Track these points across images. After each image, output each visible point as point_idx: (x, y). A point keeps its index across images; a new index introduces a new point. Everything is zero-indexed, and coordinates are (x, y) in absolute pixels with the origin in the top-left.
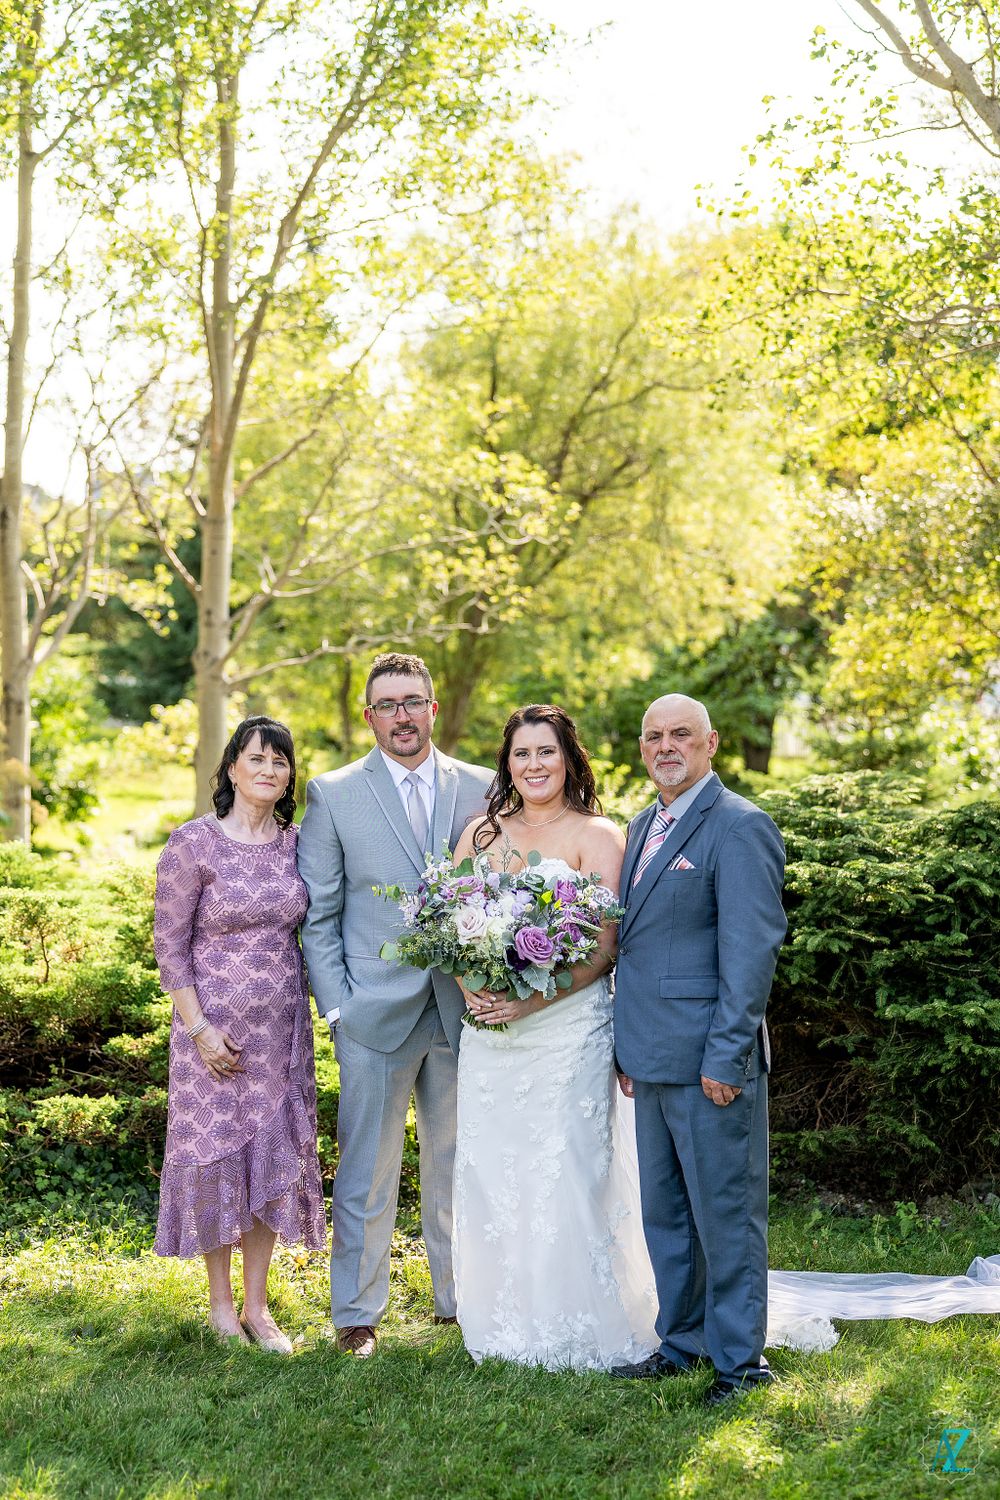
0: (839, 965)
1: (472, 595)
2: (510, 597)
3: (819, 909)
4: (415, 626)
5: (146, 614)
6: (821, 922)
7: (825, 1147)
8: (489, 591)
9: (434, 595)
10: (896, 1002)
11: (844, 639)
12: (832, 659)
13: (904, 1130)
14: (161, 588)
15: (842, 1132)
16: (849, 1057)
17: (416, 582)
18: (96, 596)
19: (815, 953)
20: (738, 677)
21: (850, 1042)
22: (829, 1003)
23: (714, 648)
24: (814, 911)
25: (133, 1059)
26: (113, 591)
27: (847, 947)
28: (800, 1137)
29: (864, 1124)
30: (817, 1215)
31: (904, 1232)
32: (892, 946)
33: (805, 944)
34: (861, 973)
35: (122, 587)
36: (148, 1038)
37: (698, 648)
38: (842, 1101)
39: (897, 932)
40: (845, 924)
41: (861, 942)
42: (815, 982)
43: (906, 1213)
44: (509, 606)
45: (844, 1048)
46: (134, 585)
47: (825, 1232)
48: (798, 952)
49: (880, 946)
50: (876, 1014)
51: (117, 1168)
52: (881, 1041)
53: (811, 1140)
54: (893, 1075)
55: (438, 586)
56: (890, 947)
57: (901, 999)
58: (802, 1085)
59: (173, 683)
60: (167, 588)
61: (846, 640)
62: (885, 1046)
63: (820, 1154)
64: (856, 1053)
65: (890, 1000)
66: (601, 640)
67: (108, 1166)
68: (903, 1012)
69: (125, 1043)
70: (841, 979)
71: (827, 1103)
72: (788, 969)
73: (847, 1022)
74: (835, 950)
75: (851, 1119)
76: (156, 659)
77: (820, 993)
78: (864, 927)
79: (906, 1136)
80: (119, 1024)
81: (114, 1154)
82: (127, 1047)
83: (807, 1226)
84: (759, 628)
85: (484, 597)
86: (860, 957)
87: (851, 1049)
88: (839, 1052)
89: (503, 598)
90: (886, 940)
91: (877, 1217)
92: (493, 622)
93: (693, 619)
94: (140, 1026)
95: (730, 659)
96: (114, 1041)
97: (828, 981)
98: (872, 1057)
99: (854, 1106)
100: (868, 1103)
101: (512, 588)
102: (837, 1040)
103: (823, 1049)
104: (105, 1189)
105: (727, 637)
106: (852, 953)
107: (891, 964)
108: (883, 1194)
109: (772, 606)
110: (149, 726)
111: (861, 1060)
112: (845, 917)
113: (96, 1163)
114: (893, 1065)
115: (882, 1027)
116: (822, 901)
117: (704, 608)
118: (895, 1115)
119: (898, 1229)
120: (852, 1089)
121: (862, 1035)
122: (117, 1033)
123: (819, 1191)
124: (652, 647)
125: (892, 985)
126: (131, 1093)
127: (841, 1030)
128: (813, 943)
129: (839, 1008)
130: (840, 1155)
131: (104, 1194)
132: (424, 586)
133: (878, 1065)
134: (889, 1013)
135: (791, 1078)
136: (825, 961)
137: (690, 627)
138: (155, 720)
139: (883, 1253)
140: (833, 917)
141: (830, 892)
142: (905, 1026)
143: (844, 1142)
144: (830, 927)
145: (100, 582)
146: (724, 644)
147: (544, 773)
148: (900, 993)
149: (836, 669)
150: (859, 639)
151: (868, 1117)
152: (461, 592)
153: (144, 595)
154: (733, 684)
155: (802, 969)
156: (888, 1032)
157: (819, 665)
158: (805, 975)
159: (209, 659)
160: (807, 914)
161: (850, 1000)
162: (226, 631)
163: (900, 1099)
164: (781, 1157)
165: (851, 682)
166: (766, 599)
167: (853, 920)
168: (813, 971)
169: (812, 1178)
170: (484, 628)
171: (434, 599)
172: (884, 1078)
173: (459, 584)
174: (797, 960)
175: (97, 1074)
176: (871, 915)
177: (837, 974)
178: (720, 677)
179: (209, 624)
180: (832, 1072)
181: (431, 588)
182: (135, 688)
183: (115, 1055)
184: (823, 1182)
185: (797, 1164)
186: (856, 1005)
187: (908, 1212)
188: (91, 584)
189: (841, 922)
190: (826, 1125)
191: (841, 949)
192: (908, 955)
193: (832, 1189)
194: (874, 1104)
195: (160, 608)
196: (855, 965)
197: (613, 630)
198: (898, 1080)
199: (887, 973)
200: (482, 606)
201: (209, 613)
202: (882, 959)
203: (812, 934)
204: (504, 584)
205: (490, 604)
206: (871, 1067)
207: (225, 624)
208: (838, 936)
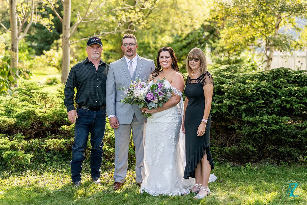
0: (233, 109)
1: (131, 22)
2: (141, 22)
3: (229, 95)
4: (117, 30)
5: (47, 27)
6: (229, 98)
7: (230, 151)
8: (136, 21)
9: (121, 22)
10: (247, 117)
11: (223, 34)
12: (219, 39)
13: (249, 146)
14: (51, 20)
15: (234, 148)
16: (235, 130)
17: (117, 19)
18: (34, 22)
19: (228, 106)
20: (194, 44)
21: (235, 126)
22: (231, 117)
23: (188, 36)
24: (228, 96)
25: (67, 131)
26: (38, 21)
27: (236, 104)
28: (224, 148)
29: (239, 146)
30: (229, 166)
31: (249, 170)
32: (247, 104)
33: (226, 103)
34: (238, 110)
35: (41, 20)
36: (71, 126)
37: (184, 36)
38: (233, 141)
39: (247, 101)
40: (235, 98)
41: (239, 103)
42: (228, 112)
43: (248, 166)
44: (141, 25)
45: (234, 128)
46: (44, 19)
47: (231, 169)
48: (224, 105)
49: (244, 104)
50: (242, 120)
51: (63, 157)
52: (243, 126)
53: (227, 149)
54: (246, 134)
55: (123, 20)
56: (246, 104)
57: (248, 116)
58: (223, 137)
59: (47, 45)
60: (52, 21)
61: (223, 33)
62: (244, 127)
63: (229, 152)
64: (237, 129)
65: (245, 116)
66: (160, 34)
67: (61, 156)
68: (249, 119)
69: (65, 127)
70: (234, 112)
71: (229, 141)
72: (222, 109)
73: (235, 122)
74: (233, 104)
75: (235, 145)
76: (42, 39)
77: (228, 115)
78: (239, 99)
79: (249, 148)
80: (63, 123)
81: (62, 153)
82: (66, 128)
83: (226, 169)
84: (199, 31)
85: (135, 23)
86: (238, 107)
87: (236, 128)
88: (233, 129)
89: (139, 23)
90: (245, 102)
91: (242, 167)
92: (136, 29)
93: (183, 29)
94: (68, 123)
95: (192, 39)
96: (62, 126)
97: (230, 112)
98: (241, 130)
99: (236, 142)
100: (240, 140)
101: (141, 20)
102: (233, 126)
103: (230, 128)
104: (61, 161)
105: (191, 34)
106: (236, 106)
107: (246, 108)
108: (242, 162)
109: (203, 26)
110: (42, 56)
111: (239, 130)
112: (235, 97)
113: (58, 155)
114: (246, 131)
115: (243, 123)
116: (230, 93)
117: (186, 26)
118: (246, 143)
119: (247, 169)
120: (235, 138)
121: (238, 125)
122: (63, 125)
123: (228, 162)
124: (172, 35)
125: (246, 113)
126: (67, 139)
127: (233, 124)
128: (228, 103)
129: (233, 119)
130: (233, 153)
131: (61, 162)
132: (119, 19)
133: (243, 131)
134: (246, 119)
135: (220, 136)
136: (230, 107)
137: (182, 31)
138: (44, 54)
139: (245, 174)
140: (232, 97)
141: (232, 91)
142: (249, 123)
143: (234, 150)
144: (231, 99)
145: (35, 19)
146: (190, 35)
147: (166, 62)
148: (247, 115)
149: (221, 41)
150: (227, 33)
151: (240, 144)
152: (129, 21)
153: (46, 22)
154: (192, 45)
155: (225, 109)
156: (244, 124)
157: (216, 40)
158: (226, 111)
159: (65, 38)
160: (226, 96)
161: (236, 117)
162: (70, 31)
163: (247, 139)
164: (218, 154)
165: (224, 44)
166: (201, 23)
167: (237, 98)
168: (228, 110)
169: (226, 158)
170: (135, 30)
171: (121, 23)
172: (244, 134)
173: (128, 19)
174: (224, 107)
175: (57, 135)
176: (241, 97)
177: (233, 110)
178: (189, 44)
179: (65, 29)
180: (230, 134)
181: (121, 20)
182: (37, 46)
183: (63, 130)
184: (228, 160)
185: (222, 156)
186: (237, 118)
187: (249, 166)
188: (33, 19)
189: (234, 98)
190: (229, 146)
191: (235, 105)
192: (250, 106)
193: (230, 161)
194: (241, 141)
195: (50, 25)
196: (237, 109)
197: (162, 32)
198: (247, 135)
199: (245, 110)
200: (134, 25)
201: (65, 26)
202: (243, 107)
203: (227, 101)
204: (139, 20)
205: (136, 24)
206: (241, 132)
207: (69, 29)
208: (234, 101)
